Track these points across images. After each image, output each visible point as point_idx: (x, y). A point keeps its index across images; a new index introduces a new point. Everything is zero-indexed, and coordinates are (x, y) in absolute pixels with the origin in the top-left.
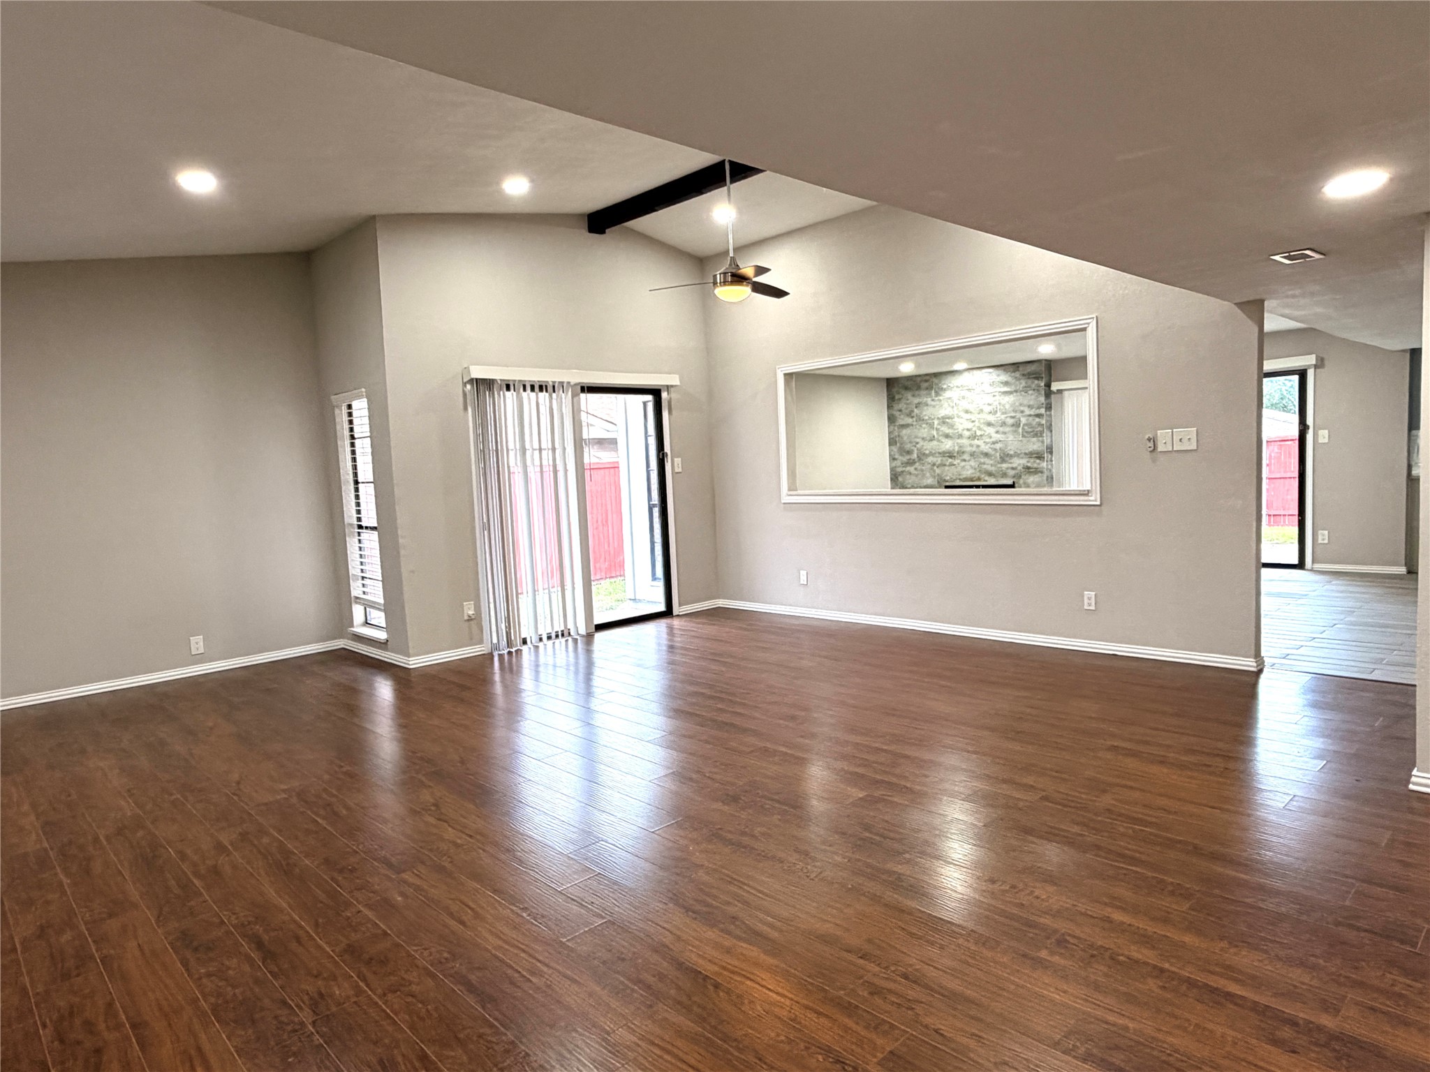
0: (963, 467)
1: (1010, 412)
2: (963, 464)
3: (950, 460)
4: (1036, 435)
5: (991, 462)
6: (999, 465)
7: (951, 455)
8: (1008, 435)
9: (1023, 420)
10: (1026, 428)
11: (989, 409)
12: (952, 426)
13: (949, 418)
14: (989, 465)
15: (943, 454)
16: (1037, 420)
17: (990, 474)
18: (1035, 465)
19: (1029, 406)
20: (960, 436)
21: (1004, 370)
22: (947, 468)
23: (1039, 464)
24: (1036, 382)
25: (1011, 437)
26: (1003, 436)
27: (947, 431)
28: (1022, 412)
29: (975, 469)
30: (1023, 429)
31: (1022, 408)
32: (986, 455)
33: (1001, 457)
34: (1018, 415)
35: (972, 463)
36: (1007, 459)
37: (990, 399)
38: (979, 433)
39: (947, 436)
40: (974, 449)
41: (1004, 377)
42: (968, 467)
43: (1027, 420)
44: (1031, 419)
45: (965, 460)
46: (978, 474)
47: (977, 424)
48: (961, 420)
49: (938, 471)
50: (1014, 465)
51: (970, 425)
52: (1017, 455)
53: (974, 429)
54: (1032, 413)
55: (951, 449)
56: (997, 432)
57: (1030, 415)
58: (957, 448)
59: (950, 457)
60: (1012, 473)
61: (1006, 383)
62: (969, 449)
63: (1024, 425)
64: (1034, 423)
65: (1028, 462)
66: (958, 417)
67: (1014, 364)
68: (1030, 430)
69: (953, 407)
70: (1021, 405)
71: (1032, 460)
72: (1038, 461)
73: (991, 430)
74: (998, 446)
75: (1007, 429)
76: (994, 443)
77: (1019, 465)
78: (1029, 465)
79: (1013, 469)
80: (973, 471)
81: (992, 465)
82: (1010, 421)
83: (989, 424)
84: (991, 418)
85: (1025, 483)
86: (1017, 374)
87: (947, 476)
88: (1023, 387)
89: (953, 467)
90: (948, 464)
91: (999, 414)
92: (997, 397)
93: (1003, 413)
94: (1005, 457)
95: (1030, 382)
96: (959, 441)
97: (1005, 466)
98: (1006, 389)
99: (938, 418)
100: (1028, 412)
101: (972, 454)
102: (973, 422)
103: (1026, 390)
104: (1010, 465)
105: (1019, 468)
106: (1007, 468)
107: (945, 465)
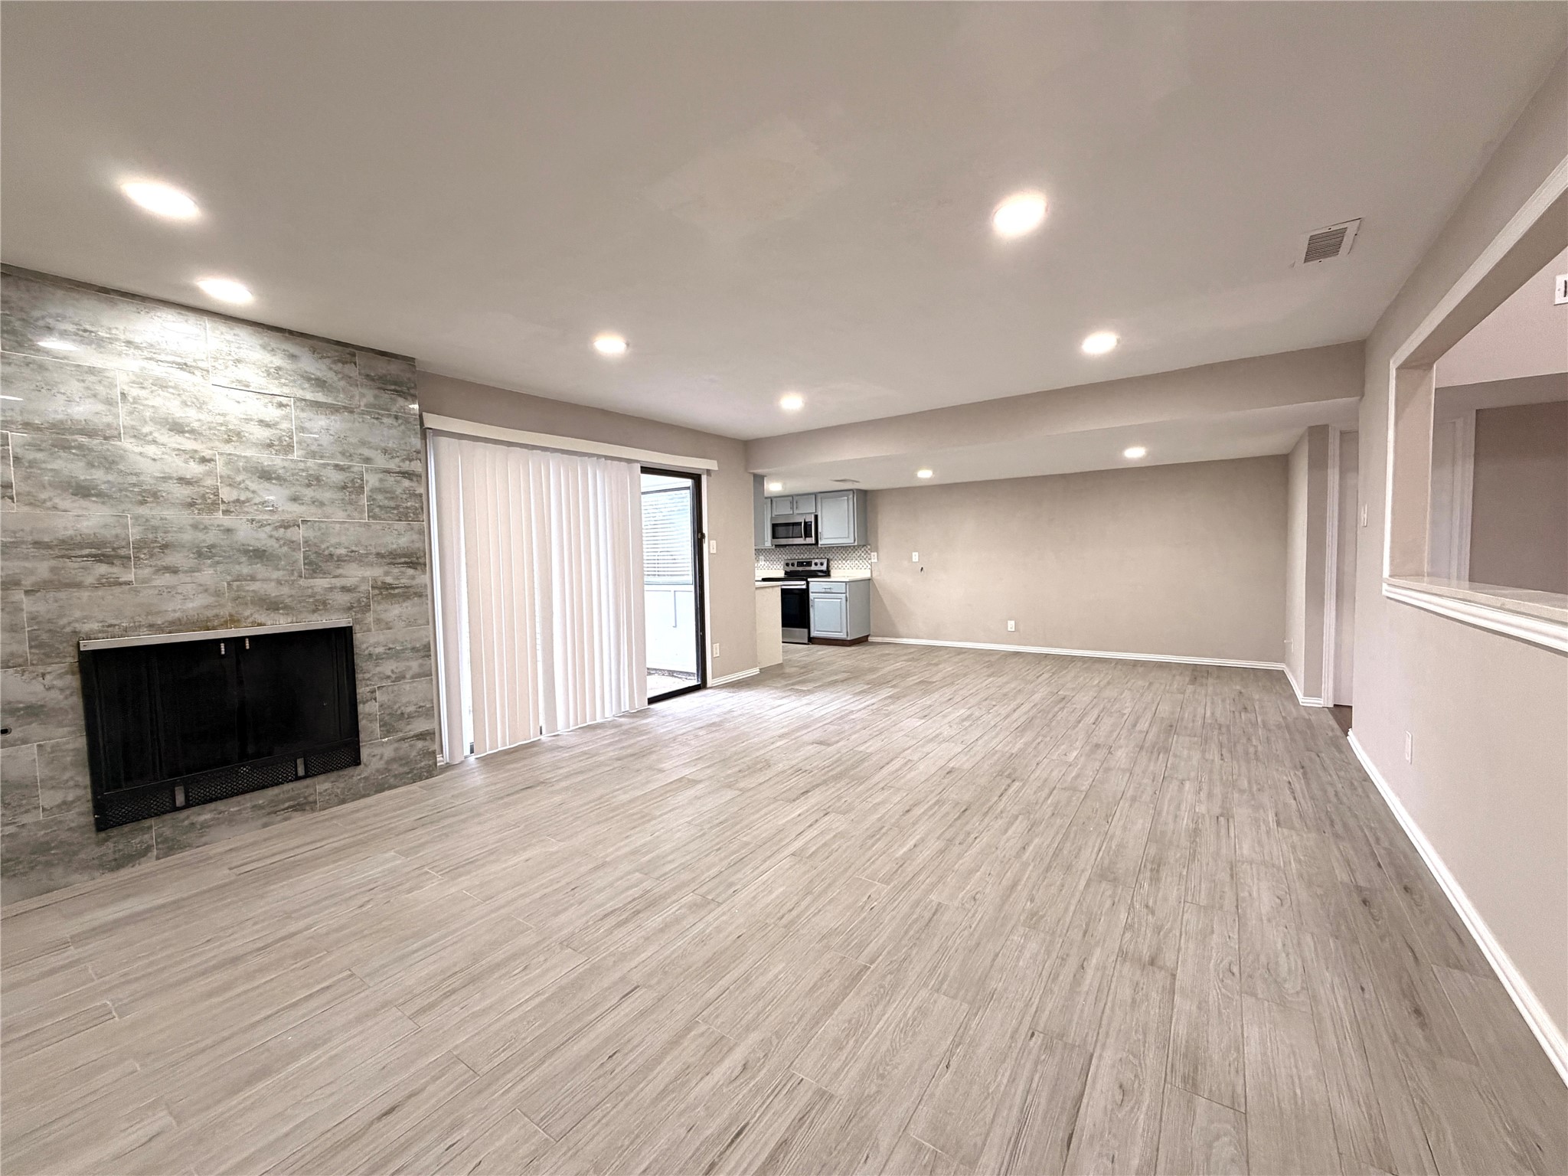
0: (170, 589)
1: (332, 457)
2: (167, 579)
3: (103, 569)
4: (403, 516)
5: (276, 575)
6: (302, 582)
7: (104, 552)
8: (328, 510)
9: (372, 480)
10: (379, 497)
11: (262, 434)
12: (109, 463)
13: (91, 433)
14: (268, 581)
15: (68, 547)
16: (406, 483)
17: (274, 606)
18: (404, 581)
19: (385, 451)
20: (149, 496)
21: (314, 351)
22: (85, 595)
23: (413, 578)
24: (401, 401)
25: (340, 515)
26: (313, 509)
27: (78, 470)
28: (367, 460)
29: (218, 593)
30: (370, 498)
31: (367, 452)
32: (258, 555)
33: (308, 562)
34: (358, 467)
35: (207, 575)
36: (330, 566)
37: (272, 413)
38: (226, 494)
39: (83, 491)
40: (211, 538)
41: (310, 364)
42: (189, 589)
43: (381, 480)
44: (391, 480)
45: (174, 570)
46: (225, 612)
47: (220, 467)
48: (151, 450)
49: (28, 605)
50: (348, 582)
51: (194, 469)
52: (354, 557)
53: (209, 482)
54: (392, 465)
55: (108, 534)
56: (295, 499)
57: (388, 472)
58: (134, 533)
59: (100, 558)
60: (344, 599)
61: (320, 384)
62: (188, 536)
63: (371, 491)
64: (399, 491)
65: (387, 574)
66: (139, 437)
67: (338, 343)
68: (392, 504)
69: (109, 402)
70: (363, 443)
71: (396, 571)
72: (411, 572)
73: (273, 495)
74: (300, 534)
75: (327, 495)
76: (286, 525)
77: (364, 579)
78: (389, 580)
79: (345, 589)
80: (209, 600)
81: (279, 582)
82: (337, 477)
83: (266, 475)
84: (267, 459)
85: (378, 621)
86: (352, 371)
87: (85, 619)
88: (366, 406)
89: (117, 590)
90: (90, 580)
91: (297, 454)
92: (293, 412)
93: (313, 455)
94: (319, 561)
95: (386, 397)
96: (142, 510)
97: (321, 583)
98: (320, 397)
99: (27, 425)
100: (381, 461)
101: (204, 553)
102: (204, 460)
103: (376, 412)
104: (338, 582)
105: (363, 588)
106: (331, 589)
107: (78, 585)
